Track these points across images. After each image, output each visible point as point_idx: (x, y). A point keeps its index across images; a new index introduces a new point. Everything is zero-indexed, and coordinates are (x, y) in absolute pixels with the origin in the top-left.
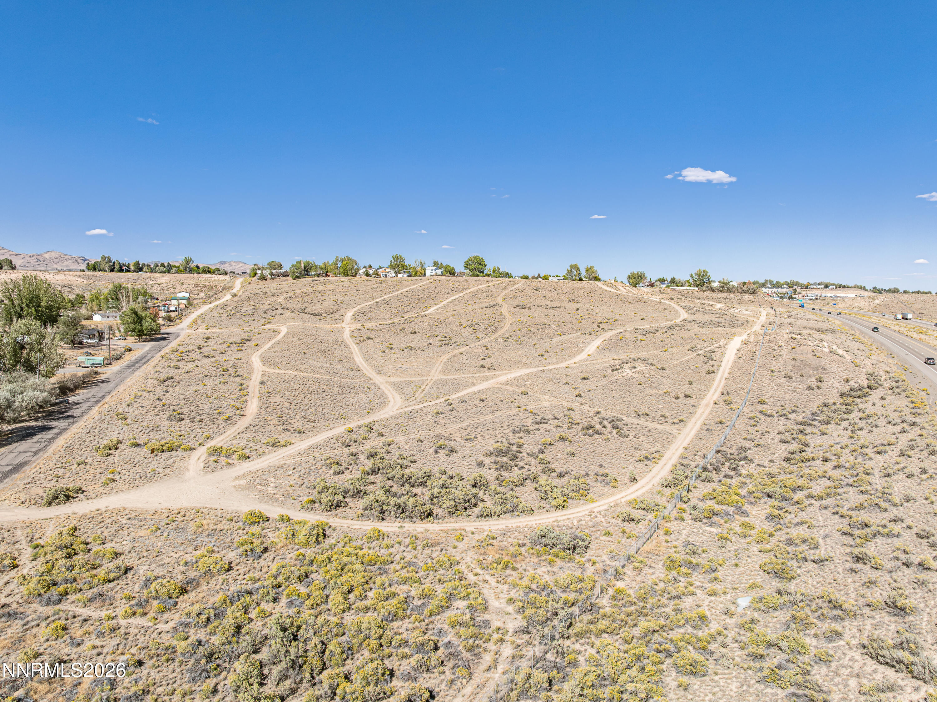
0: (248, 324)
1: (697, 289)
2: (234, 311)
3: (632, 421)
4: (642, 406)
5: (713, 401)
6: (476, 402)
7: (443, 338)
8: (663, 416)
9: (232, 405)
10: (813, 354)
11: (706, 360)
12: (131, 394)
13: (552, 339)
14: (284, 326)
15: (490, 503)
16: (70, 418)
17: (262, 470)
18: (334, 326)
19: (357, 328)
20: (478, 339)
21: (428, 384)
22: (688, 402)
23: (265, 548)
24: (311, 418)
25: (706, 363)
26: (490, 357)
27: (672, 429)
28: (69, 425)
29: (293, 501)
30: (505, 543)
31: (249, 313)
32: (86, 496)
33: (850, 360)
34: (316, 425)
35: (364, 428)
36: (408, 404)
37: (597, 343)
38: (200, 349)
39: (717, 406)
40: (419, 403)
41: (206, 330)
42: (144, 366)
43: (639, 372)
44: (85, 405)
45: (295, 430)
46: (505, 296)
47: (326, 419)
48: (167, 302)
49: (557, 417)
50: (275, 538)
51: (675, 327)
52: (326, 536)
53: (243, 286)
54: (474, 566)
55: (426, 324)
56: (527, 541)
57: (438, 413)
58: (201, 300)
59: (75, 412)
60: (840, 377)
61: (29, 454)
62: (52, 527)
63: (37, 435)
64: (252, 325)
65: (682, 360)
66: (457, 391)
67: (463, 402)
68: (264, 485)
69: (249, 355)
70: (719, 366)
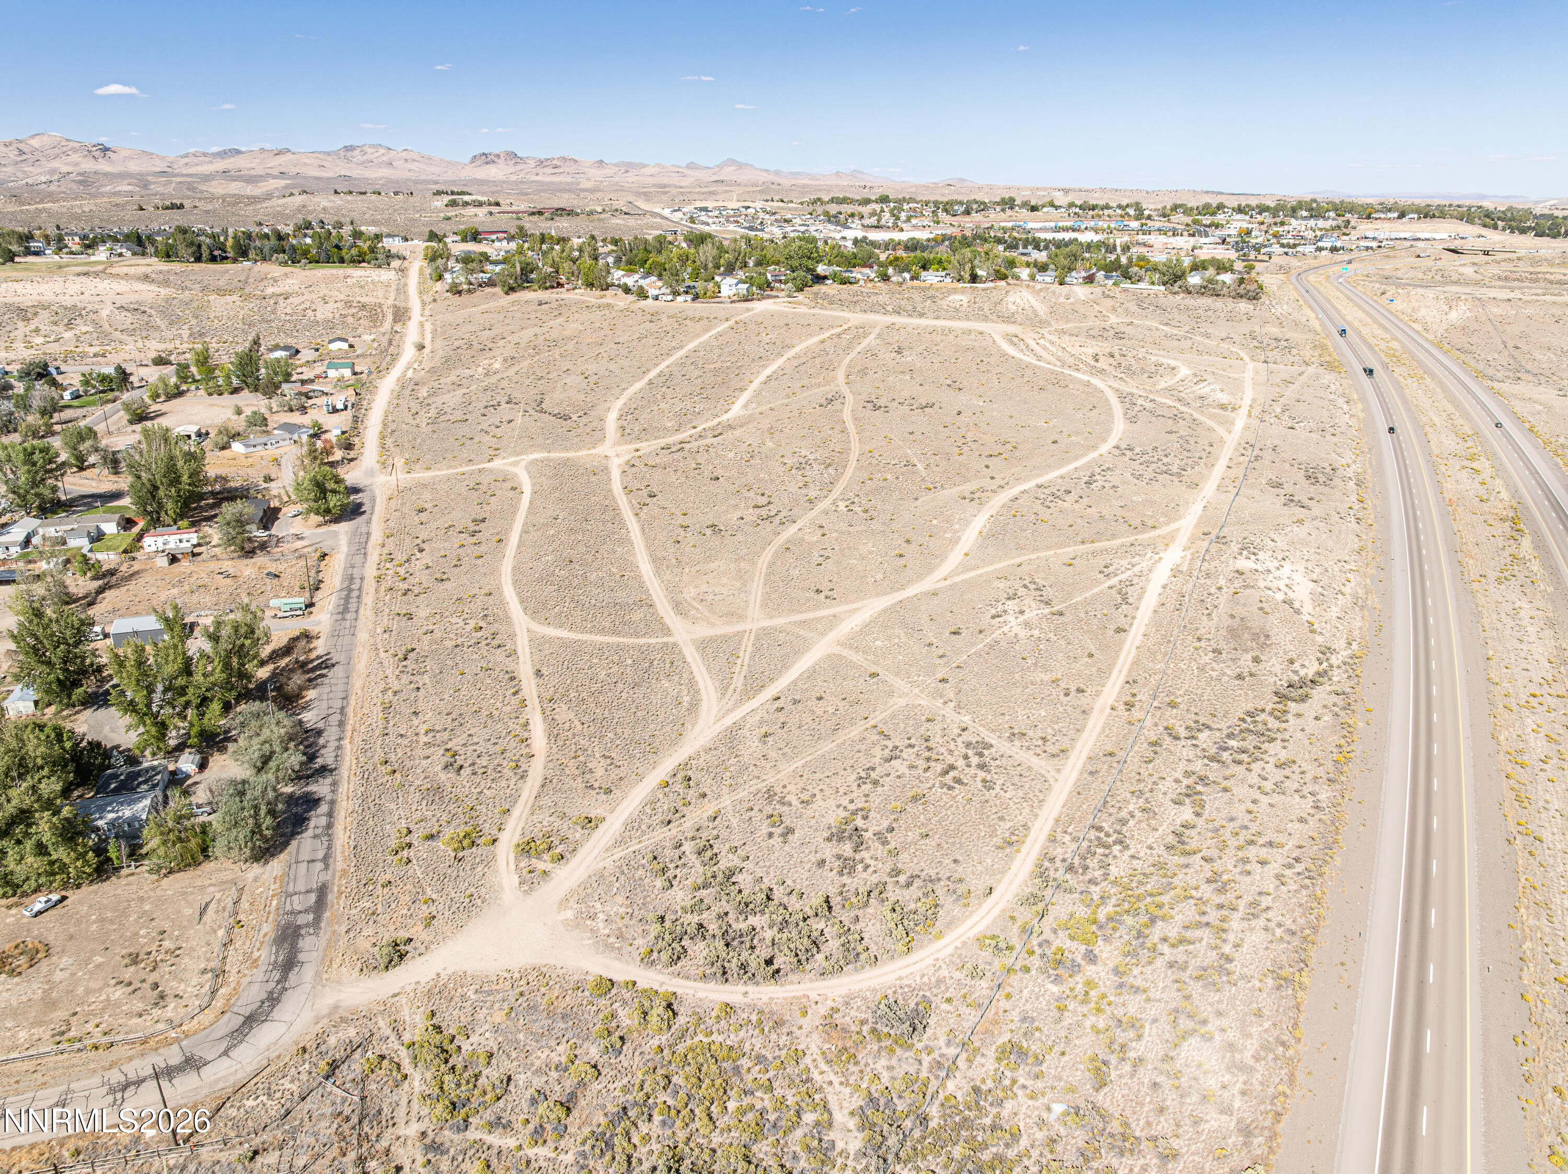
1: (1163, 288)
2: (434, 406)
3: (1003, 749)
4: (1020, 712)
5: (1111, 701)
6: (812, 703)
7: (759, 497)
8: (1043, 739)
9: (513, 733)
10: (1260, 605)
11: (1119, 601)
12: (375, 700)
13: (916, 499)
14: (523, 464)
15: (833, 945)
16: (327, 773)
17: (584, 886)
18: (593, 451)
19: (628, 457)
20: (810, 501)
21: (748, 645)
22: (1079, 703)
23: (622, 1038)
24: (613, 755)
25: (1117, 607)
26: (828, 558)
27: (1049, 768)
28: (333, 791)
29: (630, 949)
30: (847, 1018)
31: (458, 415)
32: (415, 949)
33: (1306, 617)
34: (622, 772)
35: (680, 776)
36: (726, 708)
37: (980, 521)
38: (421, 551)
39: (1114, 713)
40: (740, 702)
41: (408, 476)
42: (361, 611)
43: (1027, 625)
44: (330, 735)
45: (600, 788)
46: (849, 366)
47: (632, 757)
48: (319, 369)
49: (913, 741)
50: (627, 1018)
51: (1098, 477)
52: (675, 1014)
53: (424, 304)
54: (820, 1059)
55: (731, 455)
56: (869, 1015)
57: (766, 735)
58: (369, 359)
59: (326, 757)
60: (1285, 653)
61: (319, 866)
62: (406, 1009)
63: (308, 819)
64: (473, 457)
65: (1088, 594)
66: (786, 667)
67: (795, 702)
68: (592, 917)
69: (495, 572)
70: (1134, 618)
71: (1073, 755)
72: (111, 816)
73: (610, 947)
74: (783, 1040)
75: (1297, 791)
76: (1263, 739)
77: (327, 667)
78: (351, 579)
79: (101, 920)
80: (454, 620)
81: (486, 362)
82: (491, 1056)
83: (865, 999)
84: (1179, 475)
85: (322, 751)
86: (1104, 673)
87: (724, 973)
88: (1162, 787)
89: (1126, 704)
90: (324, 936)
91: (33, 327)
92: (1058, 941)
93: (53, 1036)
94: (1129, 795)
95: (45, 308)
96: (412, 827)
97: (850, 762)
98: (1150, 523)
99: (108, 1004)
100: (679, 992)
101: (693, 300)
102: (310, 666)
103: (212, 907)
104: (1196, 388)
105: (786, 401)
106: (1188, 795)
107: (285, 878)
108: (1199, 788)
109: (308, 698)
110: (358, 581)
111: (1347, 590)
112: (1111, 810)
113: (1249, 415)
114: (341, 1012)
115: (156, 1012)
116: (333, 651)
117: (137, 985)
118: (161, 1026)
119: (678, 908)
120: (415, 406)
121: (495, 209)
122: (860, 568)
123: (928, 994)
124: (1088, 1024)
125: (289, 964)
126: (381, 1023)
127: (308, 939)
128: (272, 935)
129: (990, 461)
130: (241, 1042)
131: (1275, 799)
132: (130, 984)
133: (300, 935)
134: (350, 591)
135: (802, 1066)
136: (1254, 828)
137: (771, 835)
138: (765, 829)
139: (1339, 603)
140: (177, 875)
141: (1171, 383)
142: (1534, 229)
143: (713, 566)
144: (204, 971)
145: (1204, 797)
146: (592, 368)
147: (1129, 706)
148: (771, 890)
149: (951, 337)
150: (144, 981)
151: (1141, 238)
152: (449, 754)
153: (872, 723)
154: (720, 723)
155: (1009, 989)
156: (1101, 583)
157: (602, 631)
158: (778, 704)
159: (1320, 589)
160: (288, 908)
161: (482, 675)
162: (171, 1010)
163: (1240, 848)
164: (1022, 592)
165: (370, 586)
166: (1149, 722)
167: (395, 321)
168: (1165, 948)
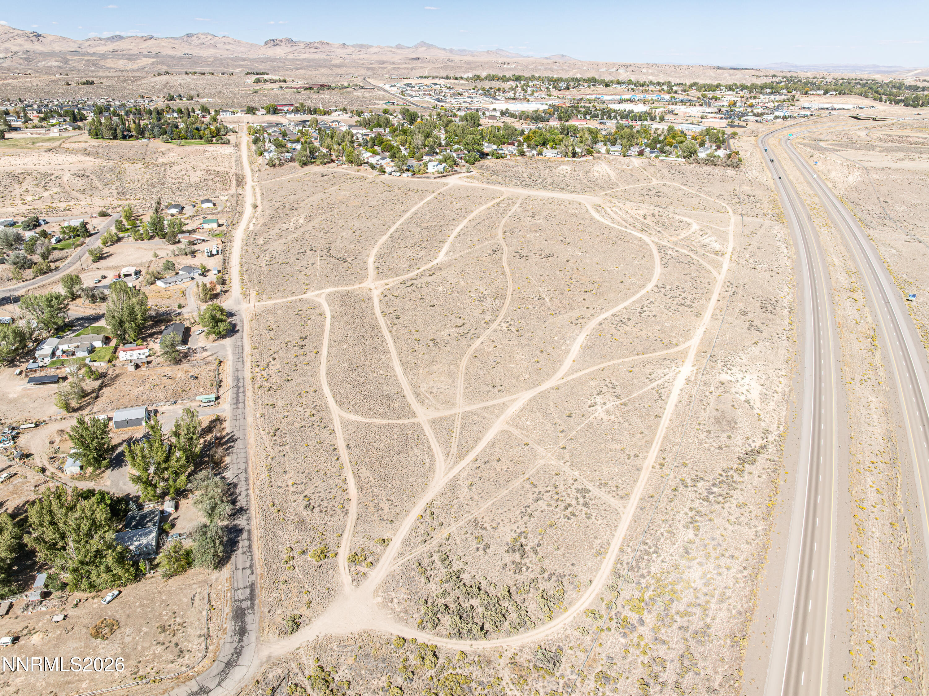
1: (683, 160)
2: (268, 252)
3: (596, 493)
4: (605, 470)
5: (652, 463)
6: (495, 463)
7: (458, 319)
8: (617, 487)
9: (339, 486)
10: (732, 403)
11: (657, 397)
12: (262, 464)
13: (545, 321)
14: (324, 296)
15: (513, 616)
16: (243, 512)
17: (385, 582)
18: (362, 285)
19: (381, 289)
20: (486, 323)
21: (458, 423)
22: (635, 463)
23: (412, 672)
24: (392, 499)
25: (656, 401)
26: (498, 363)
27: (620, 505)
28: (248, 524)
29: (411, 620)
30: (522, 659)
31: (283, 259)
32: (304, 621)
33: (756, 411)
34: (398, 509)
35: (428, 512)
36: (449, 466)
37: (581, 339)
38: (274, 359)
39: (654, 470)
40: (456, 463)
41: (260, 303)
42: (246, 402)
43: (608, 412)
44: (241, 488)
45: (387, 520)
46: (505, 226)
47: (402, 499)
48: (198, 221)
49: (548, 488)
50: (414, 660)
51: (646, 308)
52: (437, 658)
53: (253, 172)
54: (510, 682)
55: (441, 290)
56: (532, 657)
57: (471, 485)
58: (225, 215)
59: (242, 502)
60: (745, 433)
61: (248, 571)
62: (304, 656)
63: (238, 542)
64: (294, 290)
65: (640, 392)
66: (479, 439)
67: (486, 463)
68: (391, 601)
69: (315, 375)
70: (665, 409)
71: (632, 497)
72: (137, 543)
73: (401, 619)
74: (492, 672)
75: (747, 524)
76: (731, 488)
77: (233, 441)
78: (238, 379)
79: (142, 605)
80: (299, 409)
81: (295, 218)
82: (349, 683)
83: (530, 648)
84: (690, 306)
85: (239, 498)
86: (649, 443)
87: (460, 633)
88: (678, 517)
89: (660, 465)
90: (257, 614)
91: (24, 188)
92: (625, 612)
93: (132, 674)
94: (661, 522)
95: (29, 174)
96: (293, 547)
97: (516, 503)
98: (674, 342)
99: (156, 656)
100: (439, 644)
101: (412, 175)
102: (224, 440)
103: (197, 597)
104: (702, 238)
105: (469, 250)
106: (691, 523)
107: (232, 579)
108: (697, 518)
109: (226, 463)
110: (241, 381)
111: (779, 390)
112: (652, 532)
113: (731, 259)
114: (273, 660)
115: (180, 660)
116: (235, 430)
117: (167, 644)
118: (184, 669)
119: (434, 595)
120: (256, 250)
121: (284, 85)
122: (516, 371)
123: (561, 644)
124: (639, 661)
125: (242, 632)
126: (293, 666)
127: (249, 616)
128: (231, 615)
129: (586, 296)
130: (226, 678)
131: (737, 527)
132: (163, 644)
133: (245, 614)
134: (238, 388)
135: (501, 687)
136: (724, 545)
137: (478, 549)
138: (475, 545)
139: (775, 399)
140: (176, 577)
141: (687, 234)
142: (903, 101)
143: (435, 368)
144: (200, 636)
145: (699, 524)
146: (357, 225)
147: (662, 465)
148: (480, 583)
149: (563, 206)
150: (170, 642)
151: (671, 107)
152: (306, 499)
153: (527, 476)
154: (446, 477)
155: (601, 641)
156: (647, 385)
157: (379, 416)
158: (477, 464)
159: (765, 391)
160: (236, 598)
161: (318, 446)
162: (187, 659)
163: (717, 558)
164: (605, 389)
165: (248, 384)
166: (672, 476)
167: (238, 185)
168: (677, 618)
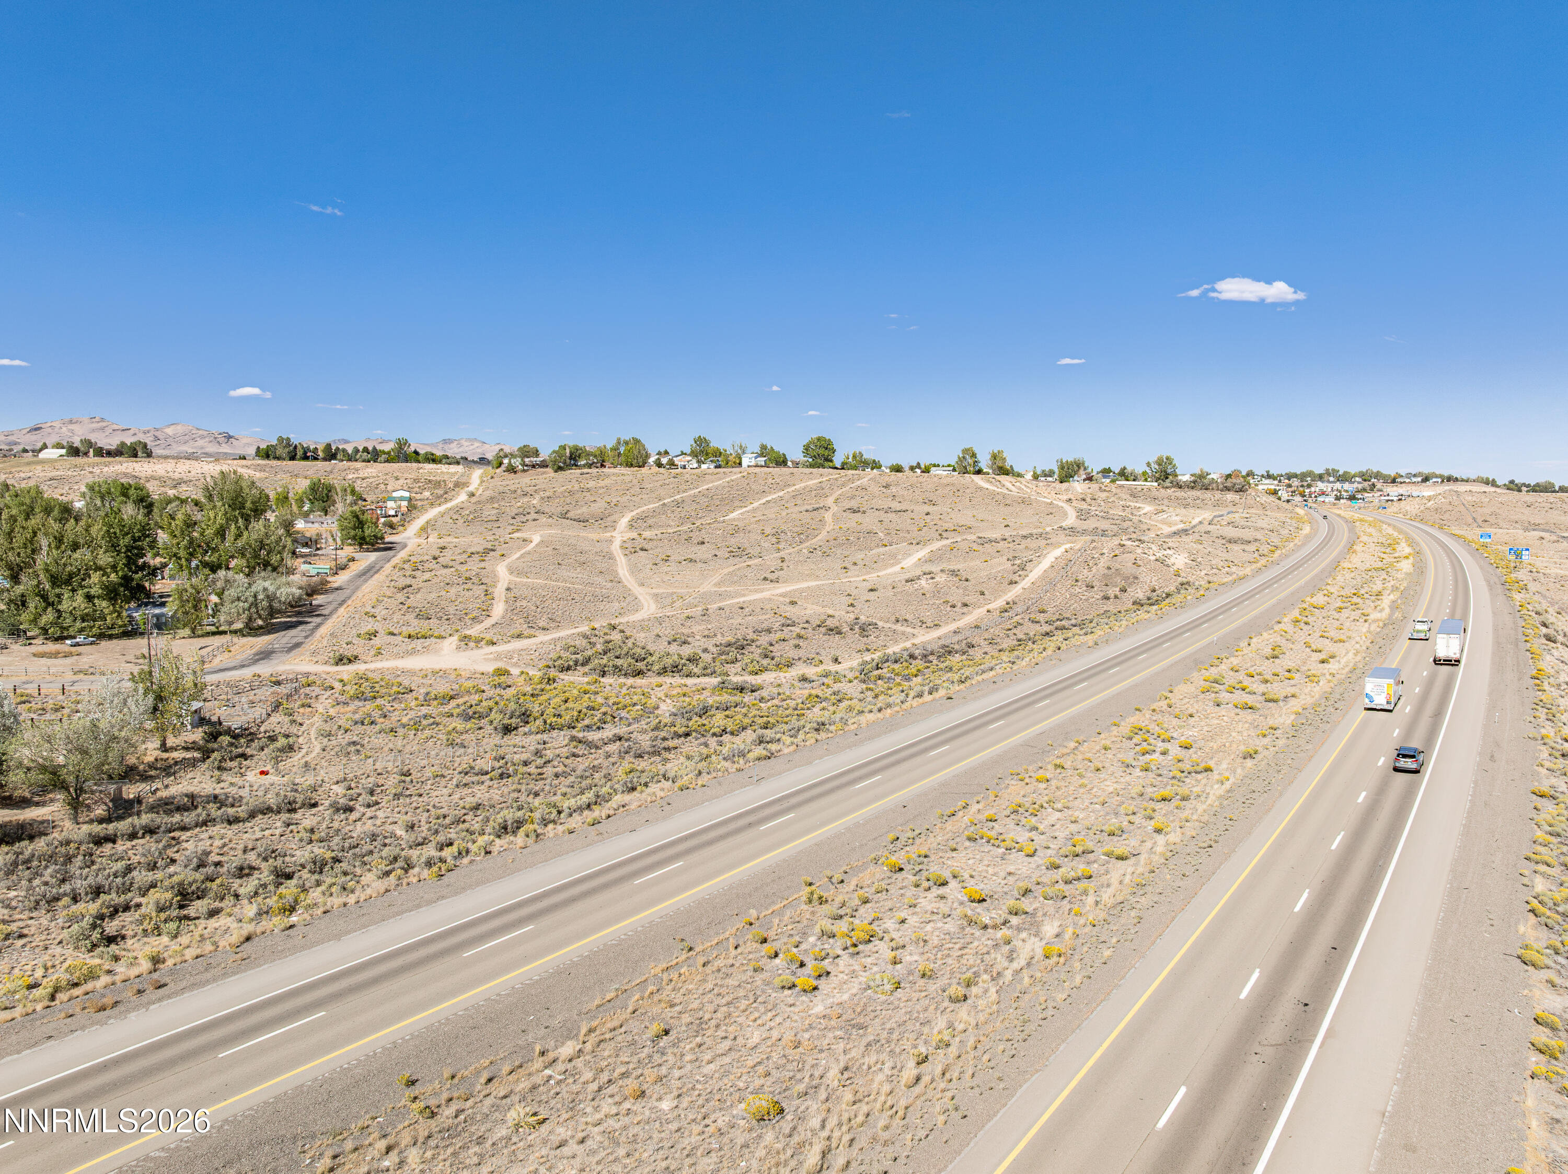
0: (491, 533)
3: (886, 626)
6: (734, 610)
7: (735, 549)
8: (922, 622)
9: (478, 608)
10: (1134, 562)
11: (1018, 570)
12: (371, 599)
13: (872, 550)
14: (538, 534)
16: (321, 616)
18: (601, 534)
19: (630, 537)
20: (778, 550)
22: (962, 610)
25: (1015, 573)
26: (782, 570)
27: (921, 632)
28: (323, 621)
29: (532, 667)
32: (362, 661)
33: (1174, 569)
34: (561, 624)
35: (607, 627)
37: (921, 554)
38: (435, 559)
39: (989, 614)
41: (439, 540)
42: (376, 576)
43: (934, 583)
44: (330, 607)
45: (540, 628)
46: (840, 495)
47: (572, 621)
49: (810, 622)
53: (483, 481)
55: (719, 532)
57: (688, 618)
58: (426, 501)
59: (323, 612)
60: (1150, 586)
61: (300, 638)
63: (296, 628)
64: (497, 533)
67: (720, 609)
70: (1026, 576)
71: (945, 628)
73: (517, 666)
78: (373, 566)
85: (321, 610)
86: (990, 600)
96: (380, 631)
97: (752, 626)
100: (563, 677)
105: (778, 511)
107: (271, 641)
110: (378, 567)
111: (1225, 569)
116: (345, 586)
125: (261, 659)
128: (252, 653)
129: (944, 533)
133: (274, 653)
134: (370, 570)
137: (669, 644)
138: (666, 642)
139: (1212, 571)
143: (681, 572)
146: (616, 499)
147: (1004, 611)
152: (422, 614)
154: (652, 615)
157: (572, 584)
160: (270, 648)
161: (463, 592)
164: (938, 572)
165: (387, 569)
166: (1017, 618)
